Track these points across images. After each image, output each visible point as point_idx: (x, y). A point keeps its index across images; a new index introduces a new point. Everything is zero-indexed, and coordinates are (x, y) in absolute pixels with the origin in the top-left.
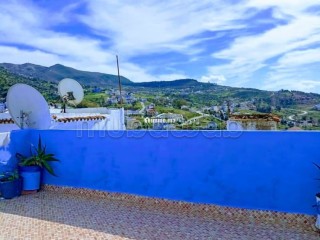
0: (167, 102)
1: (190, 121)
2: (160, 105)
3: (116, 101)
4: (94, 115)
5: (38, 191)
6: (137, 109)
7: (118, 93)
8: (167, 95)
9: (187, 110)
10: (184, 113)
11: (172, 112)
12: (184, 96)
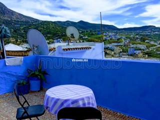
0: (137, 38)
1: (151, 49)
2: (133, 40)
3: (109, 39)
4: (84, 46)
5: (39, 91)
6: (120, 42)
7: (110, 34)
8: (137, 35)
9: (148, 43)
10: (147, 44)
11: (140, 44)
12: (147, 35)
